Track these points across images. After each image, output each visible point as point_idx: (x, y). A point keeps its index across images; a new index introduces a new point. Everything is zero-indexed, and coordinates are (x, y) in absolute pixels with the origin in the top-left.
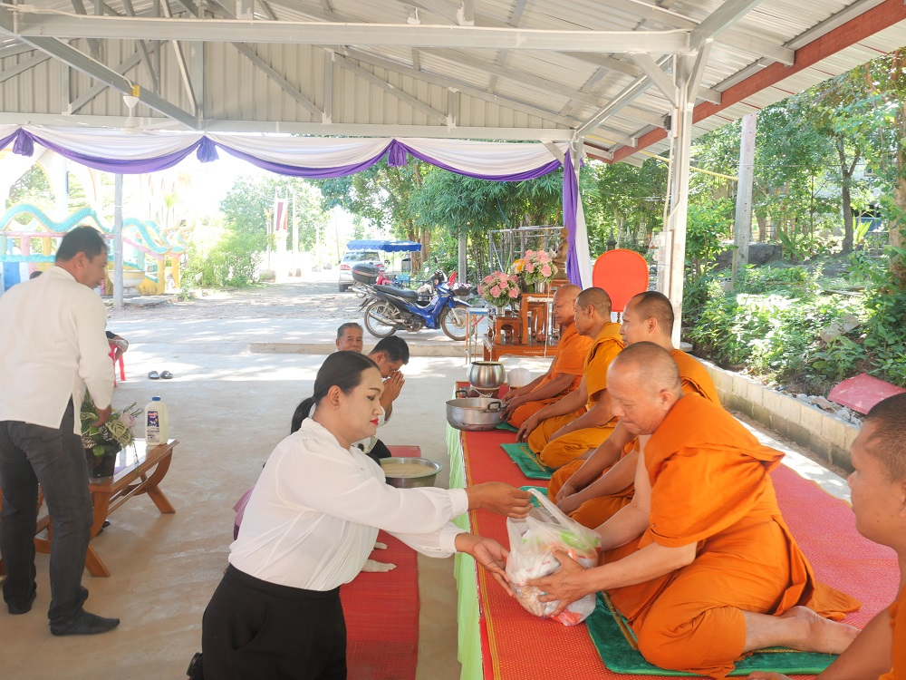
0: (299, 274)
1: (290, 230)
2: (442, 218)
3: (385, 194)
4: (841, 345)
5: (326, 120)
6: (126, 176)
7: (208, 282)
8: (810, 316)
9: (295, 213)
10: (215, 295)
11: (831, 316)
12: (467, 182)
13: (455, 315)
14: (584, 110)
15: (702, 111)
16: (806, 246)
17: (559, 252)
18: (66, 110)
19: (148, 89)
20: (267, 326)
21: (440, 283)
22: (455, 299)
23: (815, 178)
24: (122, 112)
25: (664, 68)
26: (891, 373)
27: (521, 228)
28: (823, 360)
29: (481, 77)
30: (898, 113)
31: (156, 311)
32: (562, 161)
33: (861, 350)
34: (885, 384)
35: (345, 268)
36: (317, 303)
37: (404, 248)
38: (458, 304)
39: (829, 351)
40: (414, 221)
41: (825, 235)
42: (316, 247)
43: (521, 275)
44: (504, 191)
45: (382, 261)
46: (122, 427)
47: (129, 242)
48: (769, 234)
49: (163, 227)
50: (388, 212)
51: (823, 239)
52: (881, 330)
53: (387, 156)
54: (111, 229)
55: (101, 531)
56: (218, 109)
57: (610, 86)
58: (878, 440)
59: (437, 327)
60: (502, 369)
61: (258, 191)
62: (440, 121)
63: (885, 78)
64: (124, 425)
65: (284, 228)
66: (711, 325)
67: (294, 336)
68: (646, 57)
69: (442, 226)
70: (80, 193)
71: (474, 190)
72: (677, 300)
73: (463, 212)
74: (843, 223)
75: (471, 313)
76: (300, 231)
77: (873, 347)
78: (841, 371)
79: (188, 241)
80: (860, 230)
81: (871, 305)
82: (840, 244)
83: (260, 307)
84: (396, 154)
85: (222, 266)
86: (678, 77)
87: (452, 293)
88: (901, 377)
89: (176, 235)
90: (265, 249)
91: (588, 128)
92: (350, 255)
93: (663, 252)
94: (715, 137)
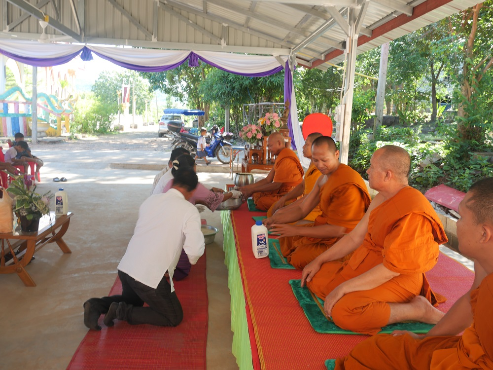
0: (136, 127)
1: (131, 103)
2: (216, 98)
3: (184, 84)
4: (431, 169)
5: (154, 40)
6: (39, 68)
7: (85, 130)
8: (415, 154)
9: (134, 94)
10: (89, 137)
11: (426, 154)
12: (231, 77)
13: (224, 150)
14: (297, 38)
15: (362, 40)
16: (412, 118)
17: (284, 114)
18: (6, 29)
19: (53, 17)
20: (119, 154)
21: (216, 132)
22: (224, 141)
23: (417, 81)
24: (38, 31)
25: (343, 15)
26: (457, 184)
27: (260, 103)
28: (422, 177)
29: (240, 18)
30: (465, 45)
31: (56, 145)
32: (284, 67)
33: (441, 172)
34: (453, 189)
35: (162, 124)
36: (147, 143)
37: (195, 114)
38: (225, 144)
39: (425, 172)
40: (200, 99)
41: (421, 112)
42: (146, 112)
43: (263, 127)
44: (251, 83)
45: (183, 120)
46: (43, 204)
47: (40, 107)
48: (392, 111)
49: (59, 98)
50: (186, 95)
51: (420, 114)
52: (452, 161)
53: (188, 61)
54: (30, 98)
55: (30, 262)
56: (93, 31)
57: (312, 25)
58: (473, 201)
59: (214, 156)
60: (252, 177)
61: (113, 81)
62: (218, 42)
63: (459, 25)
64: (44, 202)
65: (128, 101)
66: (362, 158)
67: (135, 160)
68: (333, 8)
69: (216, 101)
70: (12, 78)
71: (235, 82)
72: (346, 142)
73: (229, 94)
74: (432, 106)
75: (233, 149)
76: (136, 104)
77: (448, 171)
78: (431, 183)
79: (74, 107)
80: (440, 109)
81: (447, 148)
82: (430, 117)
83: (114, 144)
84: (193, 59)
85: (93, 122)
86: (350, 20)
87: (222, 138)
88: (462, 186)
89: (67, 102)
90: (117, 113)
91: (299, 48)
92: (165, 117)
93: (339, 116)
94: (364, 57)
